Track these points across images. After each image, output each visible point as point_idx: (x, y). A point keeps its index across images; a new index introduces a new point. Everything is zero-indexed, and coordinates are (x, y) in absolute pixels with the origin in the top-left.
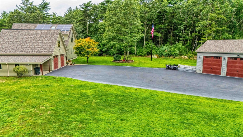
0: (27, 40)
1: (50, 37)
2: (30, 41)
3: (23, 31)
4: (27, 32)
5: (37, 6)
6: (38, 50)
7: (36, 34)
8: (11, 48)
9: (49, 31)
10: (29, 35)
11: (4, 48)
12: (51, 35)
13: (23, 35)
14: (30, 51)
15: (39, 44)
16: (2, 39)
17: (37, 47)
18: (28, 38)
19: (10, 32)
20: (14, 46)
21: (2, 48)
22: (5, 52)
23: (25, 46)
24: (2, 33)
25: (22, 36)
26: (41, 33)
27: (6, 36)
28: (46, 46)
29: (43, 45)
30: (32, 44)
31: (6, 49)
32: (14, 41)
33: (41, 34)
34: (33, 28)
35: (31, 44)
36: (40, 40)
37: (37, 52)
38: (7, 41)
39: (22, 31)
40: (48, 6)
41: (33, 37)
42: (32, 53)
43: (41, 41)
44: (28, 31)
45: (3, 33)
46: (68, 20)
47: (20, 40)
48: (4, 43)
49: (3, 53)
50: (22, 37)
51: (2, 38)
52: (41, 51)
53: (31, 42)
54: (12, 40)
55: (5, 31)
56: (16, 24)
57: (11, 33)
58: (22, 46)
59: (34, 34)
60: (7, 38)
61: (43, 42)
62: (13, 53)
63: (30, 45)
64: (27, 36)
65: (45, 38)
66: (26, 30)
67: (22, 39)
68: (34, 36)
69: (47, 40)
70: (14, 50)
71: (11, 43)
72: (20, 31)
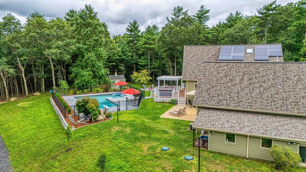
0: (251, 83)
1: (297, 77)
2: (258, 85)
3: (238, 65)
4: (246, 67)
5: (192, 16)
6: (283, 106)
7: (264, 71)
8: (228, 97)
9: (289, 66)
10: (253, 73)
11: (215, 97)
12: (296, 73)
13: (242, 74)
14: (267, 106)
15: (279, 92)
16: (208, 79)
17: (277, 98)
18: (252, 78)
19: (215, 67)
20: (231, 92)
21: (213, 97)
22: (220, 103)
23: (253, 95)
24: (204, 69)
25: (240, 75)
26: (274, 68)
27: (212, 73)
28: (295, 96)
29: (289, 95)
30: (264, 91)
31: (220, 98)
32: (229, 84)
33: (275, 71)
34: (214, 51)
35: (262, 91)
36: (276, 82)
37: (281, 110)
38: (216, 83)
39: (236, 65)
40: (207, 15)
41: (261, 77)
42: (271, 110)
43: (280, 85)
44: (247, 64)
45: (206, 69)
46: (239, 32)
47: (239, 82)
48: (213, 87)
49: (218, 106)
50: (241, 77)
51: (206, 76)
52: (289, 107)
53: (261, 86)
54: (225, 82)
55: (207, 65)
56: (188, 47)
57: (219, 69)
58: (247, 95)
59: (260, 71)
60: (216, 78)
61: (285, 88)
62: (235, 107)
63: (260, 92)
64: (248, 74)
65: (285, 79)
66: (243, 64)
67: (241, 80)
68: (261, 75)
69: (293, 83)
70: (234, 101)
71: (225, 87)
72: (233, 65)
